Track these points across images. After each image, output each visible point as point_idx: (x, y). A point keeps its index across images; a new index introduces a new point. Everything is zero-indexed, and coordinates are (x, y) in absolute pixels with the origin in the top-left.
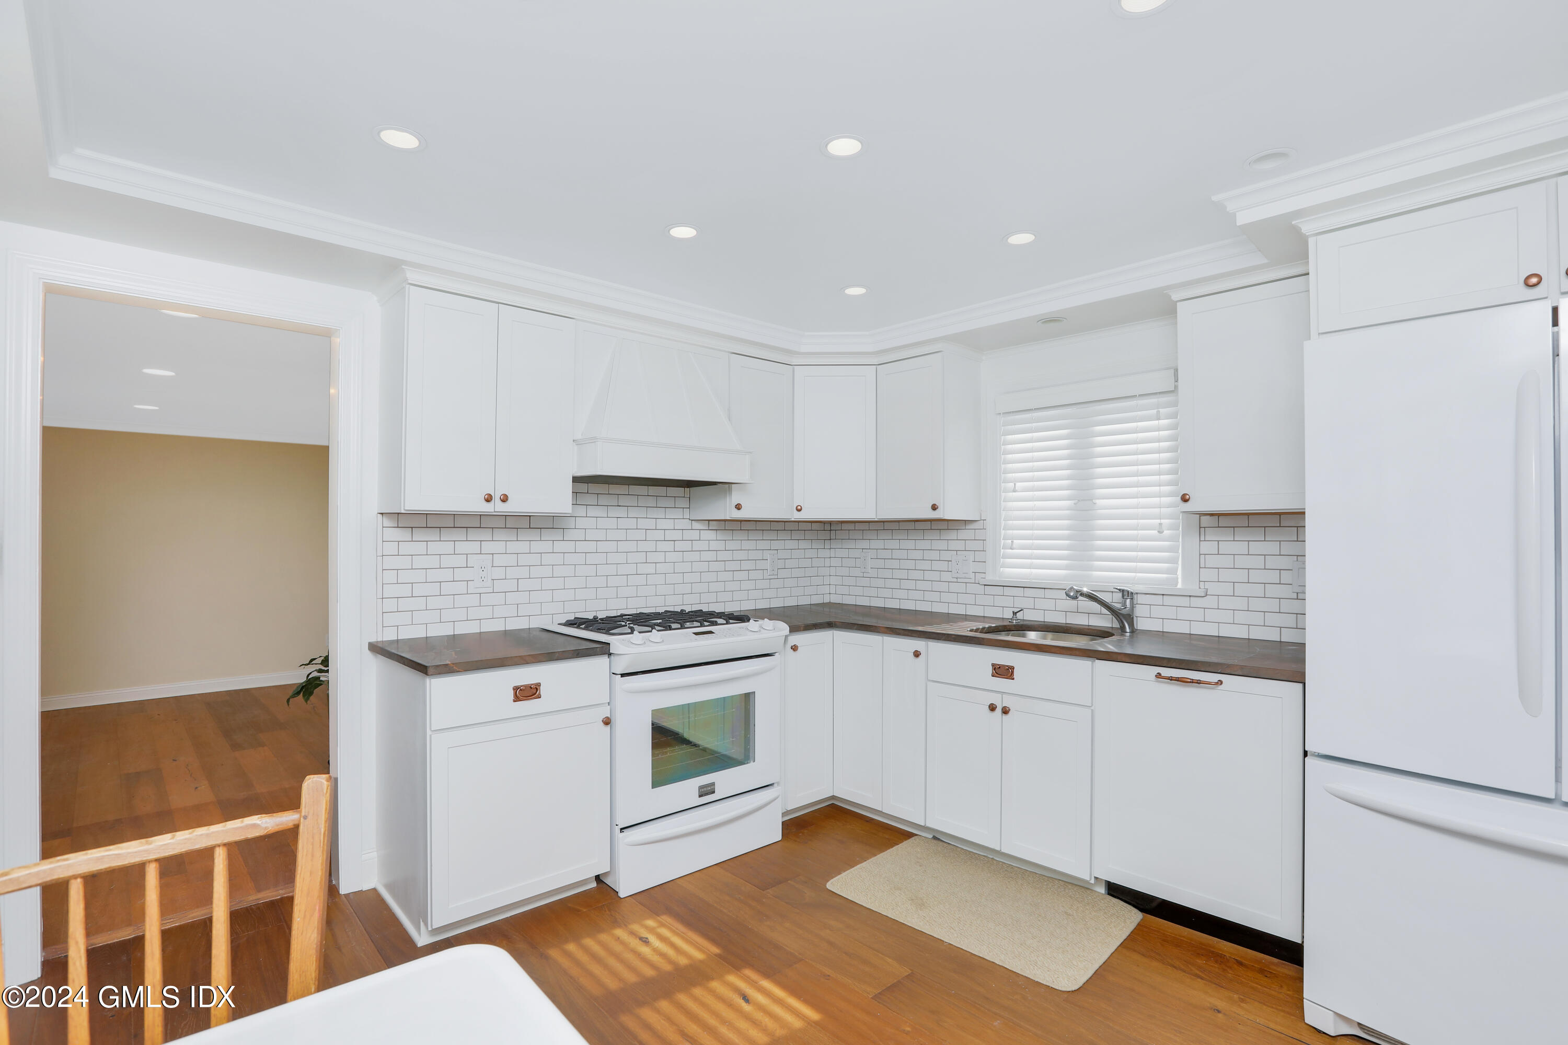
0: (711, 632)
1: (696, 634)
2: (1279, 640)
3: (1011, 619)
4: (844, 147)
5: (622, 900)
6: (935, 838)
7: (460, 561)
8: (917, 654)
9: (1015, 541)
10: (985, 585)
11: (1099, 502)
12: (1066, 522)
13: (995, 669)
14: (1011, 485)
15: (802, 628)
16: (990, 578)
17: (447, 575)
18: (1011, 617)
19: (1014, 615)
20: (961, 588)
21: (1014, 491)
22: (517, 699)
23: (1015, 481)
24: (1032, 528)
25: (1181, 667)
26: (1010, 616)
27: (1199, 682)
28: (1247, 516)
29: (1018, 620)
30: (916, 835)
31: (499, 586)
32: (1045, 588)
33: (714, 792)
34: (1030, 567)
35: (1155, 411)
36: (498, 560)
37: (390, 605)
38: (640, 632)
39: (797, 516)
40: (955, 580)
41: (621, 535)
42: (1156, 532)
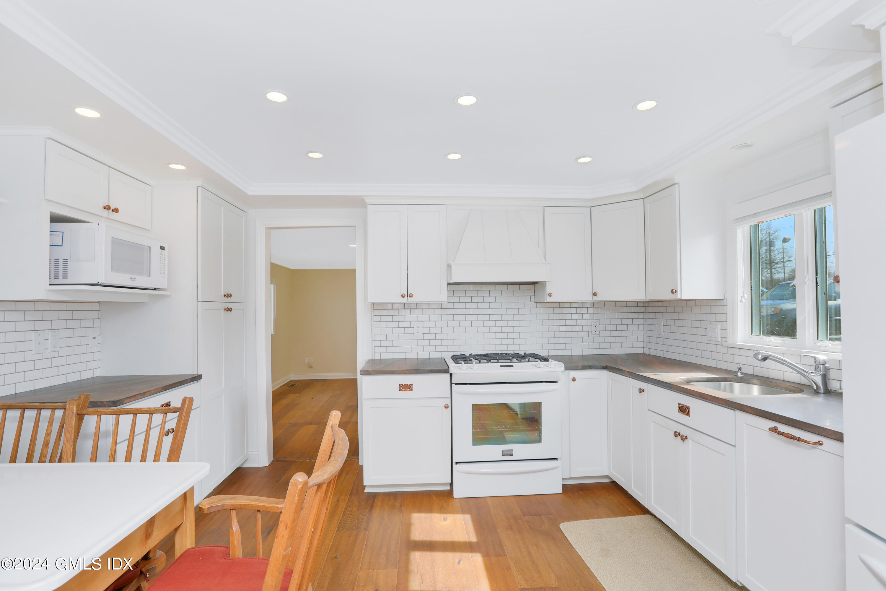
0: (512, 366)
1: (501, 366)
3: (738, 372)
4: (467, 100)
5: (454, 499)
7: (407, 324)
8: (641, 391)
10: (728, 347)
13: (679, 408)
15: (580, 368)
16: (731, 342)
17: (401, 331)
20: (713, 348)
22: (400, 390)
27: (799, 439)
29: (743, 373)
31: (426, 336)
33: (512, 455)
36: (426, 324)
37: (377, 343)
38: (476, 363)
39: (595, 299)
40: (710, 342)
41: (491, 311)
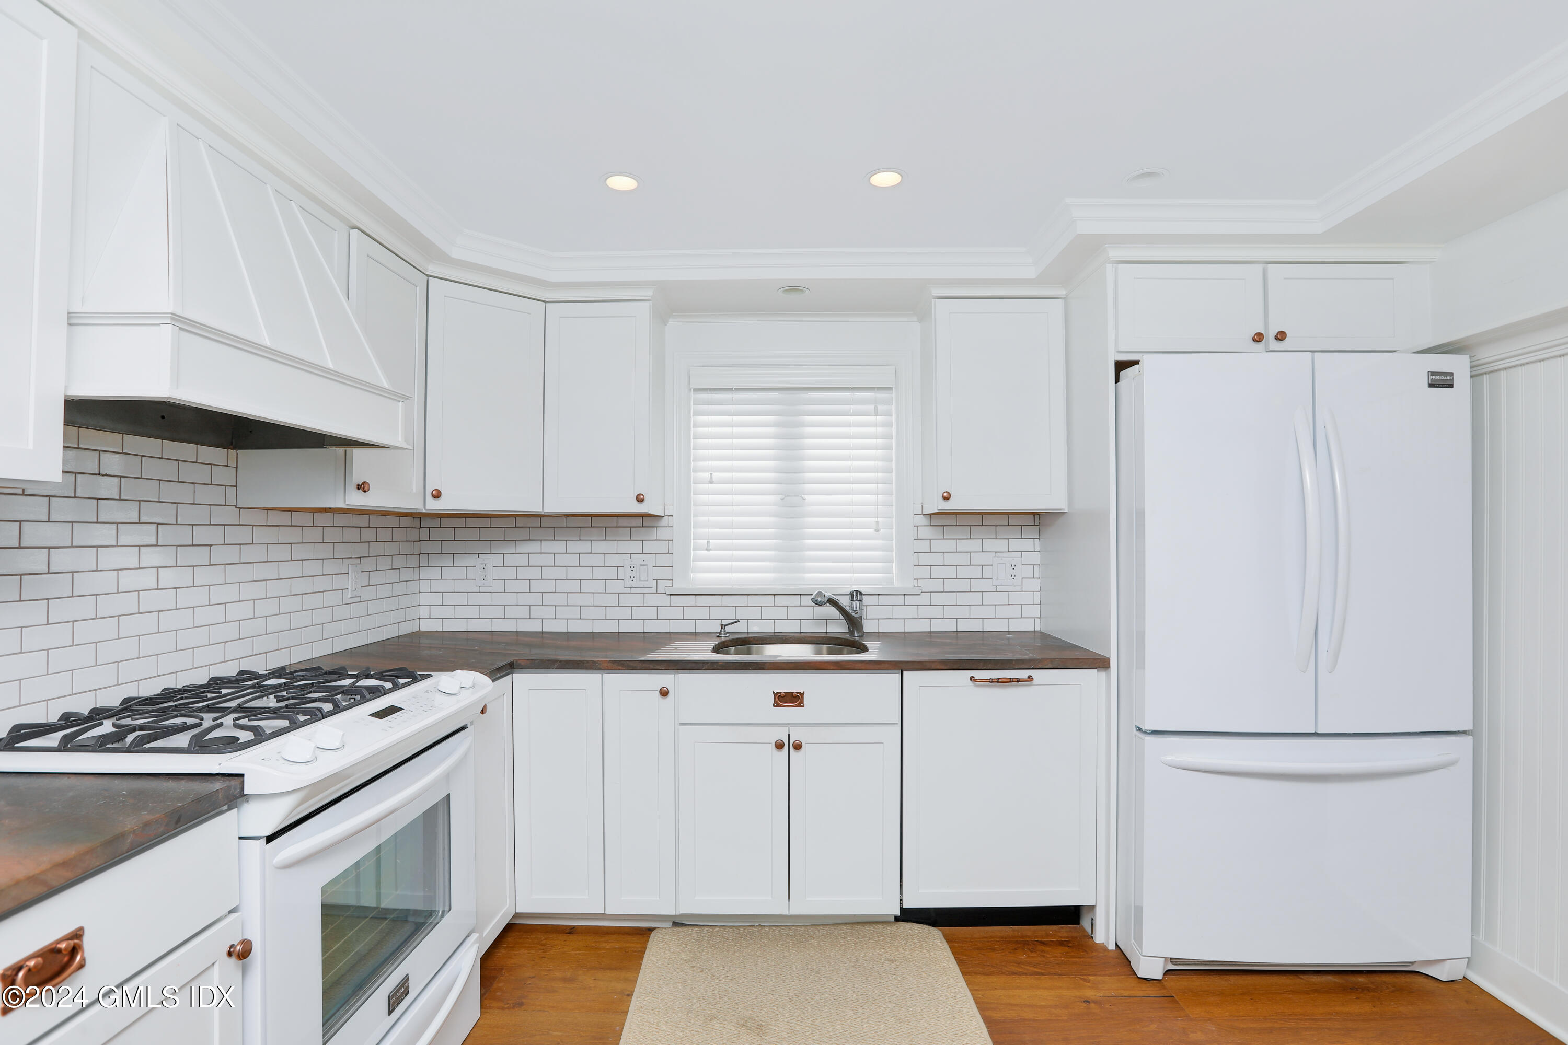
0: (396, 708)
2: (982, 630)
3: (720, 633)
6: (675, 924)
8: (664, 693)
9: (711, 541)
10: (671, 595)
11: (809, 498)
12: (771, 519)
14: (707, 475)
16: (679, 585)
18: (719, 631)
19: (722, 628)
20: (637, 599)
21: (711, 482)
23: (711, 471)
24: (731, 526)
25: (996, 667)
26: (718, 629)
28: (981, 516)
29: (727, 633)
30: (654, 928)
32: (748, 595)
34: (731, 571)
35: (872, 406)
39: (433, 506)
40: (629, 590)
42: (872, 531)
